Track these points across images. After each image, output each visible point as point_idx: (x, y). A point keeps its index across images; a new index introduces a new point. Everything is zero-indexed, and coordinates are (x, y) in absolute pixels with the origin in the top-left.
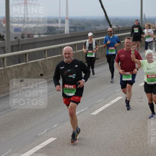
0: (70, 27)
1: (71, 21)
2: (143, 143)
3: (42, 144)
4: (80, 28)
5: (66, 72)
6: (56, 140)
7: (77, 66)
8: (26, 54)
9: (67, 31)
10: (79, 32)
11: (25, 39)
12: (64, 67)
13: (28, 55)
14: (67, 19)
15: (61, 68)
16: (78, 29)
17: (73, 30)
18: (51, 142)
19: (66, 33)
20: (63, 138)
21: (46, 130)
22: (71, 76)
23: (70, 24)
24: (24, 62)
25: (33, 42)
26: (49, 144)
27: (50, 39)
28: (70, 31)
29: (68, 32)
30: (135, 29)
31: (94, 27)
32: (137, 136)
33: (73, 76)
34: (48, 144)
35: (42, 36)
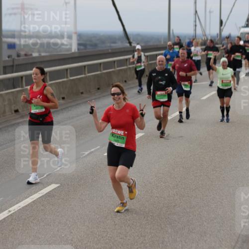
0: (79, 44)
1: (80, 36)
2: (169, 192)
3: (42, 191)
4: (91, 45)
5: (156, 79)
6: (58, 187)
7: (166, 75)
8: (22, 77)
9: (74, 48)
10: (90, 50)
11: (21, 58)
12: (155, 74)
13: (25, 79)
14: (76, 33)
15: (154, 75)
16: (88, 47)
17: (82, 47)
18: (53, 190)
19: (73, 51)
20: (68, 185)
21: (47, 174)
22: (161, 83)
23: (78, 40)
24: (19, 87)
25: (31, 61)
26: (51, 191)
27: (53, 58)
28: (78, 49)
29: (76, 51)
30: (175, 47)
31: (108, 45)
32: (162, 183)
33: (163, 83)
34: (49, 192)
35: (43, 54)
